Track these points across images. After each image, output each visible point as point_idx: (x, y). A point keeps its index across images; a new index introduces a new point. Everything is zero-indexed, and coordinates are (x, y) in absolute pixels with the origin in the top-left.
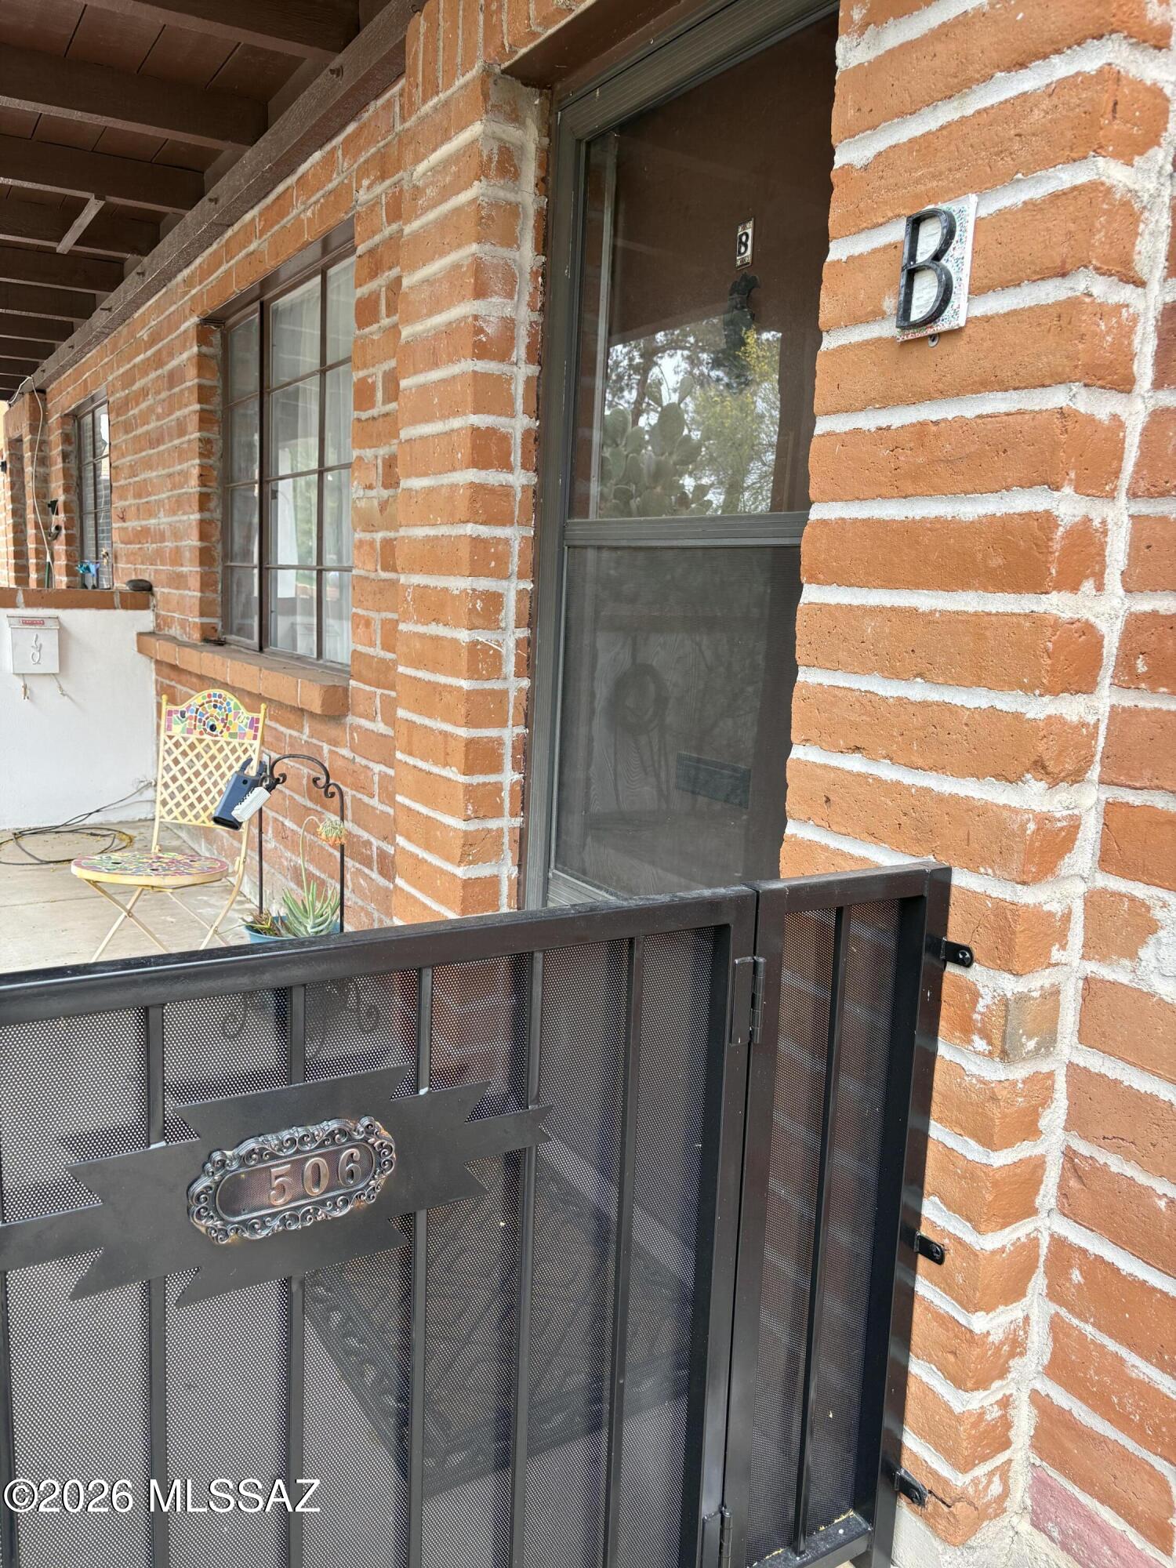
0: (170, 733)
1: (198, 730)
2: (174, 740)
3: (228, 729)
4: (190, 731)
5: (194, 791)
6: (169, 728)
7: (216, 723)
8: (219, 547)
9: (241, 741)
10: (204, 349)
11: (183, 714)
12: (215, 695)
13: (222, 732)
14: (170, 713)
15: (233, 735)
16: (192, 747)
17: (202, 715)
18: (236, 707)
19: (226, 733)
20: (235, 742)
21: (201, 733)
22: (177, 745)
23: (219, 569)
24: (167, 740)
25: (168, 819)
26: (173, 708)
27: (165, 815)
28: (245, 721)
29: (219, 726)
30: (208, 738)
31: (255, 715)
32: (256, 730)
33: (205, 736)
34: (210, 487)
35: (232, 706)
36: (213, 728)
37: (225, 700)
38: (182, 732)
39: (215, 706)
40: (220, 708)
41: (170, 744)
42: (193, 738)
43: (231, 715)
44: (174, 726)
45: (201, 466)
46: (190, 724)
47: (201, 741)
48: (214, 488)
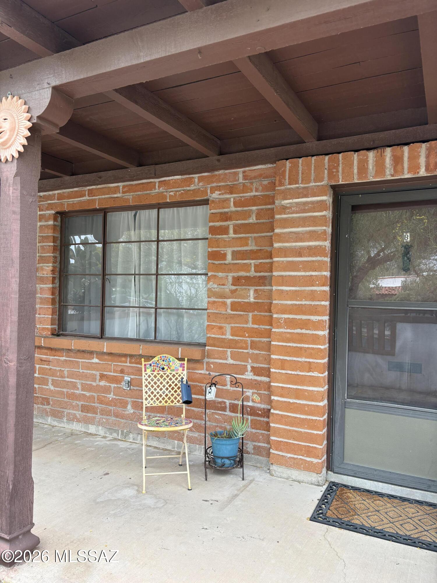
0: (146, 373)
1: (157, 370)
2: (148, 375)
3: (170, 368)
4: (154, 371)
5: (158, 393)
6: (145, 371)
7: (164, 367)
8: (58, 297)
9: (177, 372)
10: (55, 223)
11: (151, 365)
12: (163, 357)
13: (167, 370)
14: (145, 365)
15: (173, 370)
16: (155, 377)
17: (158, 364)
18: (173, 360)
19: (169, 370)
20: (174, 373)
21: (158, 371)
22: (149, 376)
23: (58, 306)
24: (145, 375)
25: (148, 405)
26: (146, 363)
27: (147, 404)
28: (178, 365)
29: (166, 368)
30: (161, 373)
31: (183, 362)
32: (184, 367)
33: (160, 372)
34: (56, 275)
35: (171, 359)
36: (163, 369)
37: (168, 358)
38: (151, 371)
39: (163, 361)
40: (166, 361)
41: (147, 376)
42: (155, 373)
43: (171, 364)
44: (147, 370)
45: (53, 267)
46: (154, 368)
47: (158, 374)
48: (57, 275)
